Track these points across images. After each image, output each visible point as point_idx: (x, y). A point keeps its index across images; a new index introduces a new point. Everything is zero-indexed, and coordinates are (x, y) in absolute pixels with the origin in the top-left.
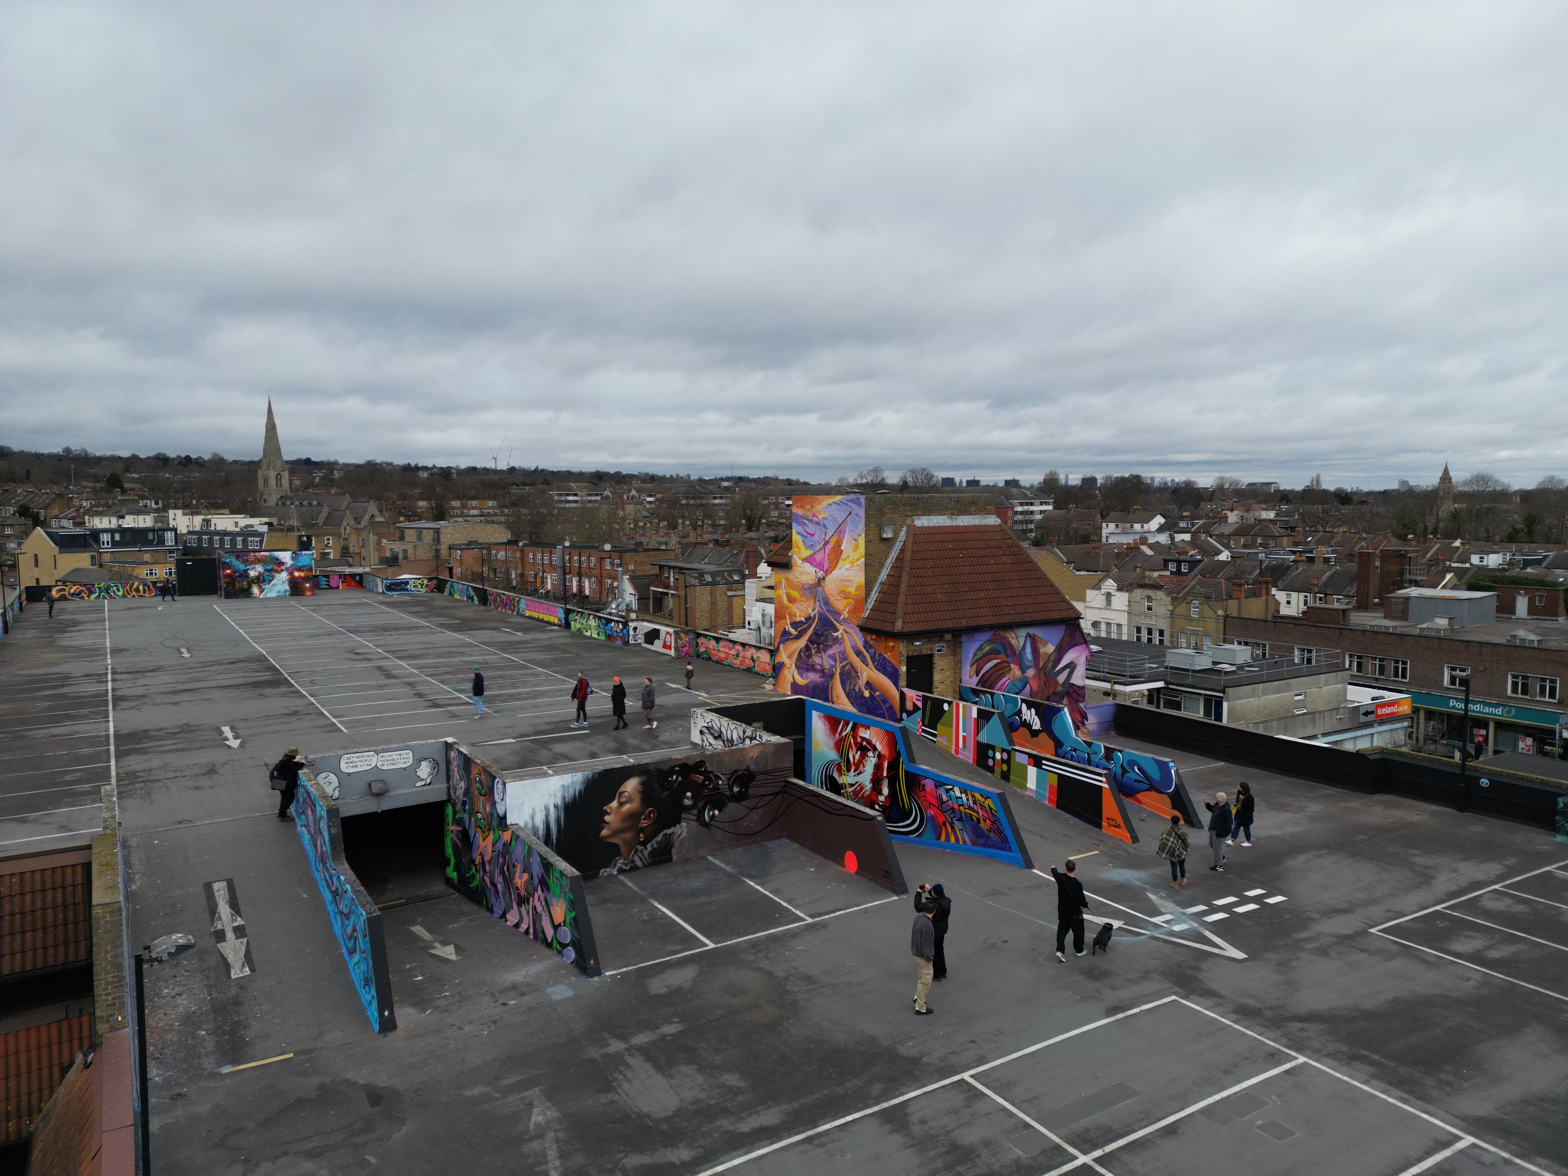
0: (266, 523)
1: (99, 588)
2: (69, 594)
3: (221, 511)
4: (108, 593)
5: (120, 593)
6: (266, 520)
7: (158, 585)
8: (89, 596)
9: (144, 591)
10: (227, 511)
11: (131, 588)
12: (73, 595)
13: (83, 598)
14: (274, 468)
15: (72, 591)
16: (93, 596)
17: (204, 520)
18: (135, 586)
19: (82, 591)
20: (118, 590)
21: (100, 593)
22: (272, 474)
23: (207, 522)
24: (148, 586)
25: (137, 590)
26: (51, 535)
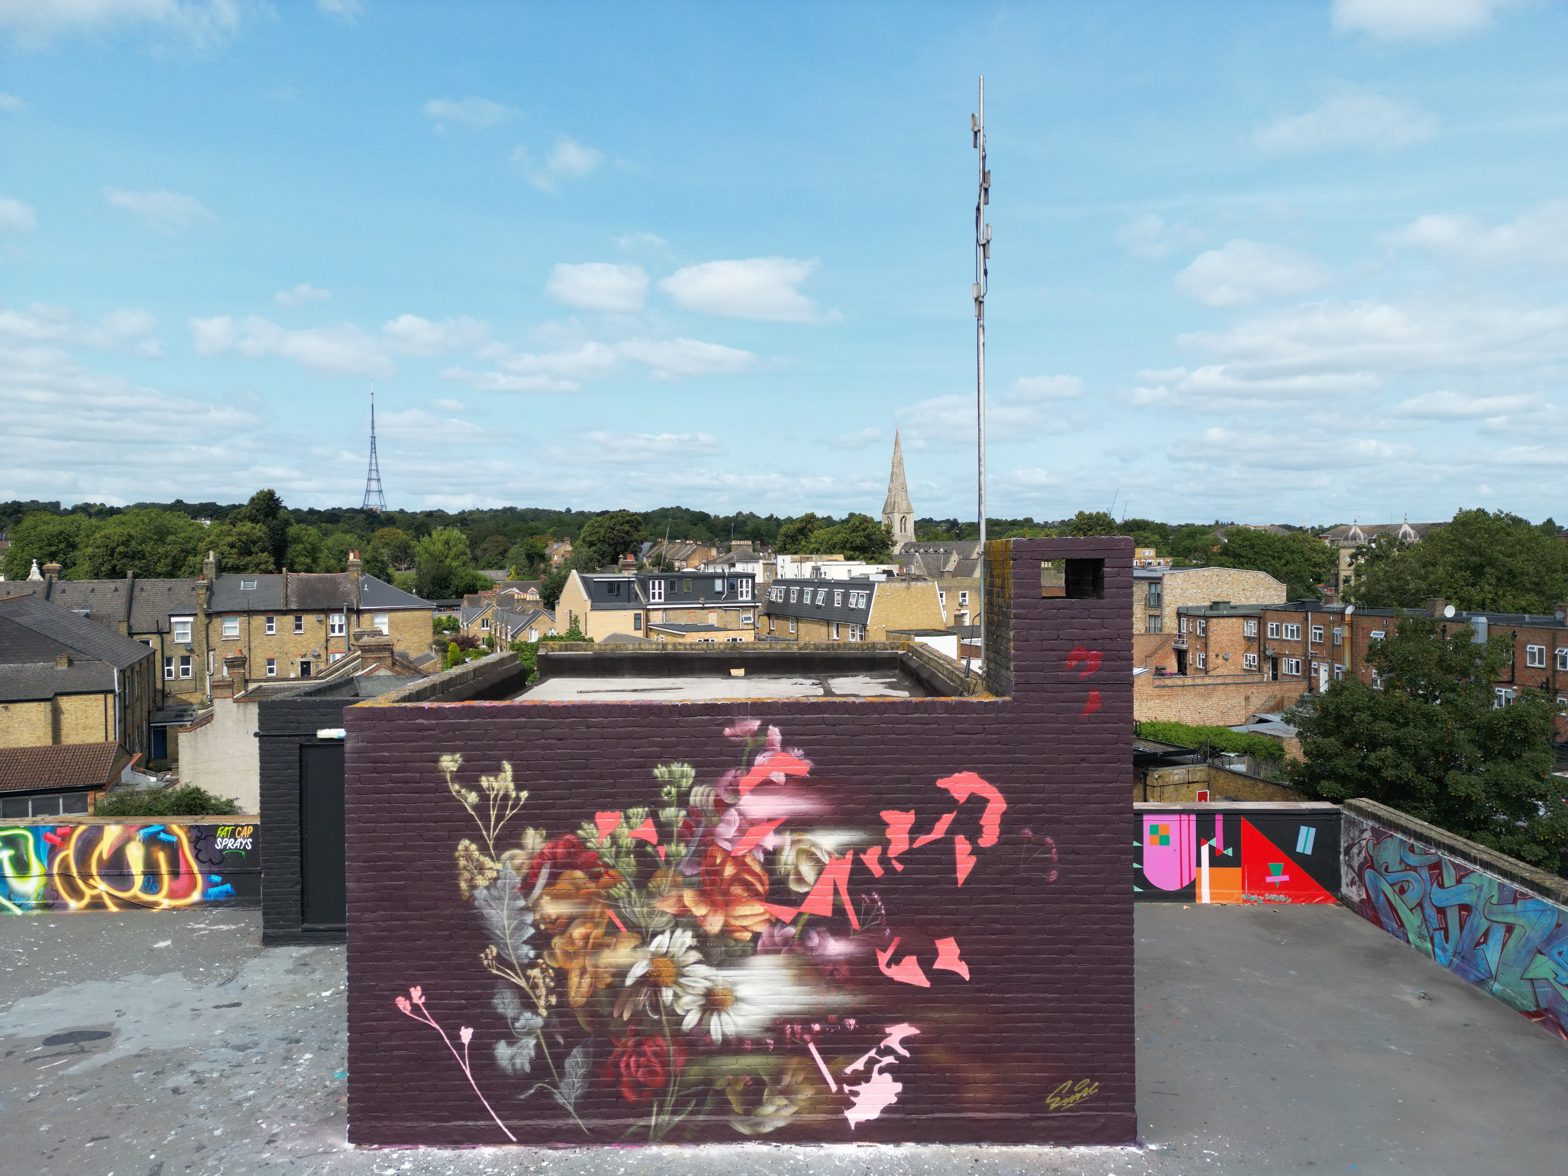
0: (884, 572)
3: (835, 557)
10: (842, 557)
14: (899, 509)
17: (814, 567)
18: (104, 848)
20: (21, 866)
22: (897, 517)
23: (816, 569)
26: (585, 581)
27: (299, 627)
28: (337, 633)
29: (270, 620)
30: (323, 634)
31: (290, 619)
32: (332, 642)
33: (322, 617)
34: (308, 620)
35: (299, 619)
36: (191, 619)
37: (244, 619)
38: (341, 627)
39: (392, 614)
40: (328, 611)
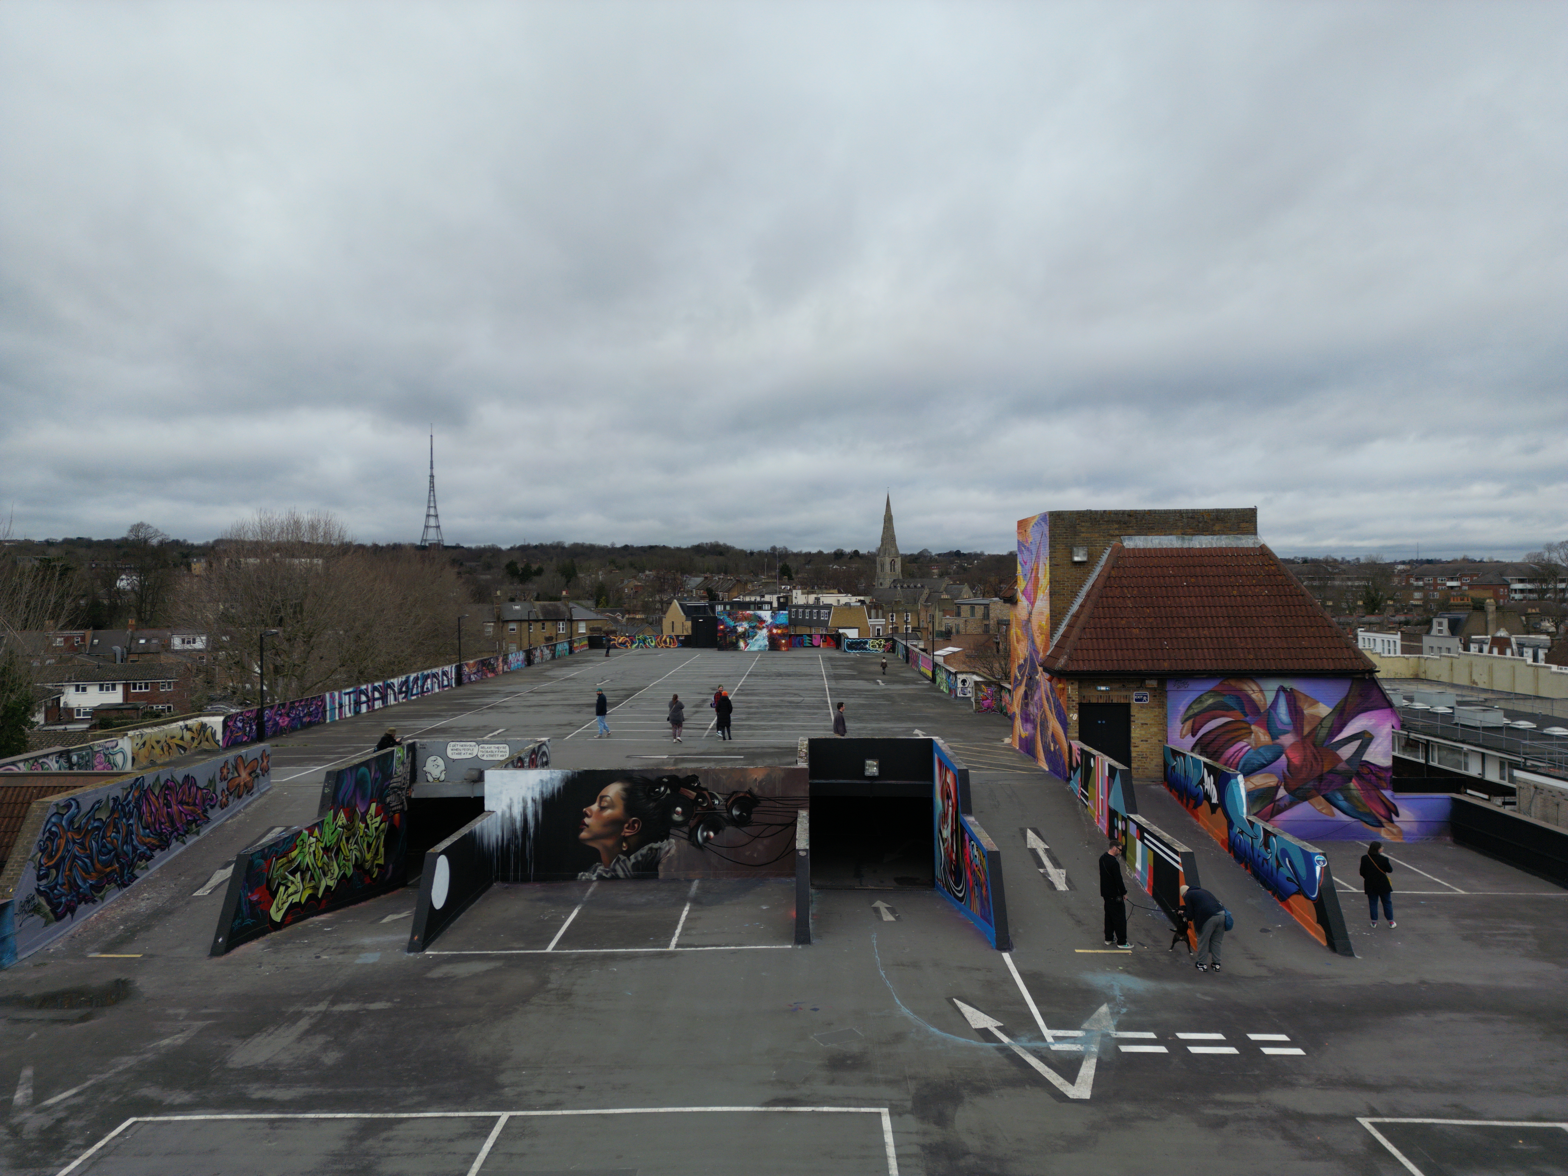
0: (860, 601)
1: (639, 639)
2: (618, 643)
3: (831, 591)
4: (645, 644)
5: (653, 644)
6: (862, 598)
7: (680, 638)
8: (631, 646)
9: (670, 643)
10: (836, 591)
11: (661, 640)
12: (621, 644)
13: (627, 647)
14: (889, 554)
15: (620, 641)
16: (634, 646)
17: (816, 598)
18: (664, 639)
19: (627, 641)
20: (652, 642)
21: (639, 643)
22: (888, 560)
23: (818, 599)
24: (673, 639)
25: (665, 642)
26: (681, 605)
27: (543, 628)
28: (561, 632)
29: (530, 625)
30: (555, 632)
31: (540, 624)
32: (559, 636)
33: (555, 622)
34: (548, 625)
35: (543, 624)
36: (492, 624)
37: (519, 624)
38: (563, 629)
39: (588, 622)
40: (557, 620)
